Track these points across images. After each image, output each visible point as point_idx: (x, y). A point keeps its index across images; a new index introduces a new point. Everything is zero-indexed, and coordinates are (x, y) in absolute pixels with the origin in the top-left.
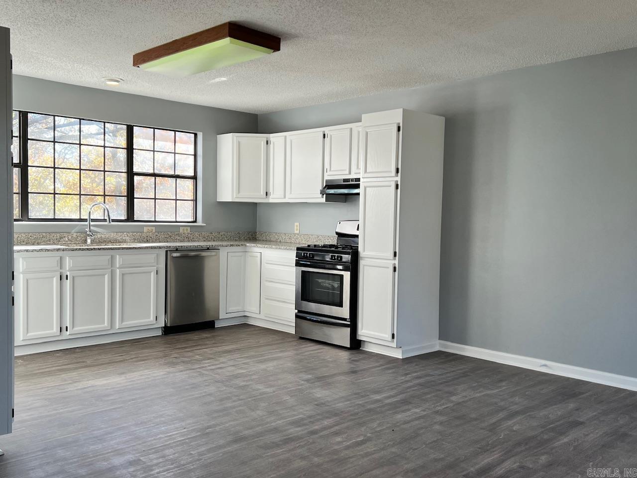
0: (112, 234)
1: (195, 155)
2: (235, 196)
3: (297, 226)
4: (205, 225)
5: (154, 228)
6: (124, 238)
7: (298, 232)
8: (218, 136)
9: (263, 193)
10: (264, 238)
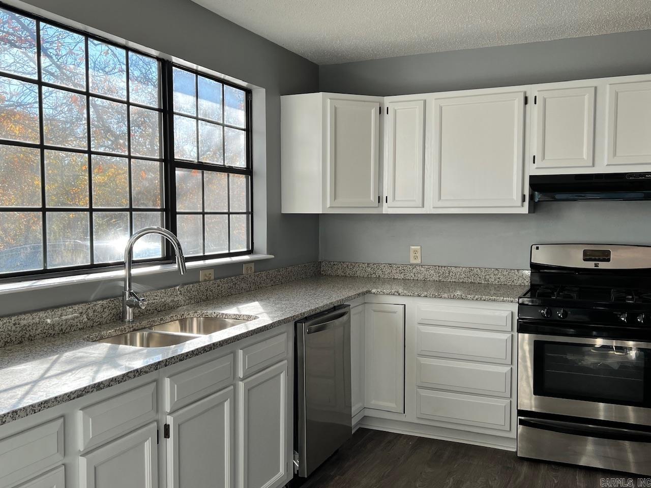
0: (159, 294)
1: (249, 130)
2: (328, 205)
3: (415, 252)
4: (273, 256)
5: (212, 271)
6: (176, 299)
7: (418, 261)
8: (281, 96)
9: (373, 198)
10: (340, 272)
